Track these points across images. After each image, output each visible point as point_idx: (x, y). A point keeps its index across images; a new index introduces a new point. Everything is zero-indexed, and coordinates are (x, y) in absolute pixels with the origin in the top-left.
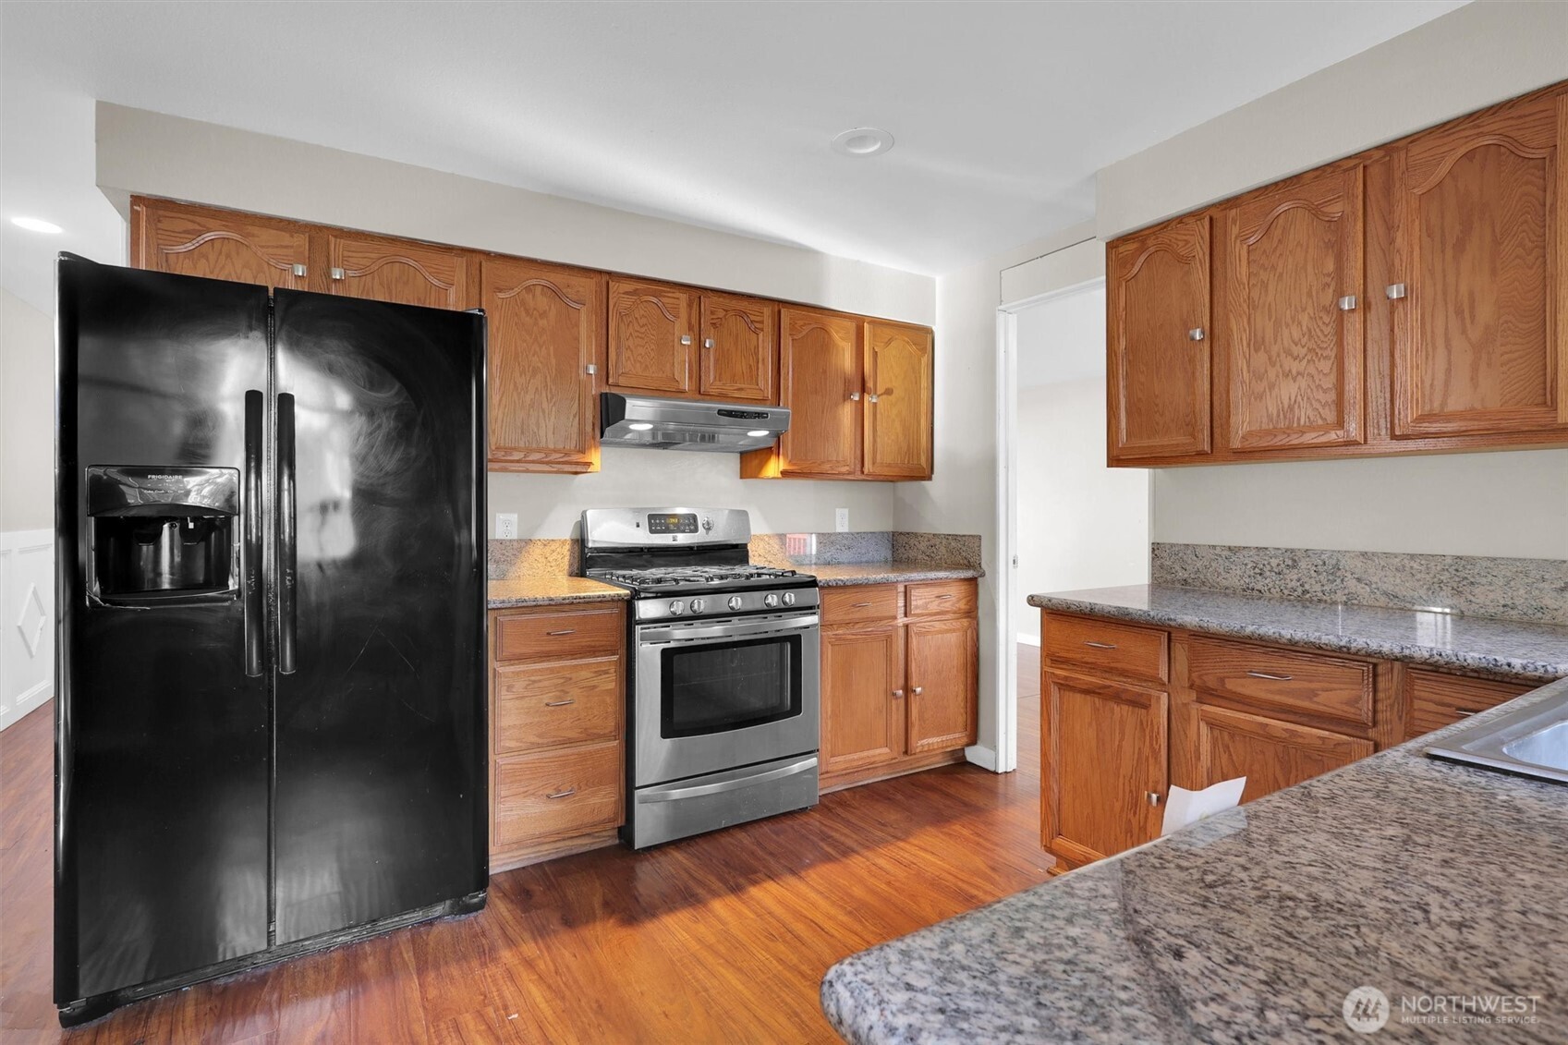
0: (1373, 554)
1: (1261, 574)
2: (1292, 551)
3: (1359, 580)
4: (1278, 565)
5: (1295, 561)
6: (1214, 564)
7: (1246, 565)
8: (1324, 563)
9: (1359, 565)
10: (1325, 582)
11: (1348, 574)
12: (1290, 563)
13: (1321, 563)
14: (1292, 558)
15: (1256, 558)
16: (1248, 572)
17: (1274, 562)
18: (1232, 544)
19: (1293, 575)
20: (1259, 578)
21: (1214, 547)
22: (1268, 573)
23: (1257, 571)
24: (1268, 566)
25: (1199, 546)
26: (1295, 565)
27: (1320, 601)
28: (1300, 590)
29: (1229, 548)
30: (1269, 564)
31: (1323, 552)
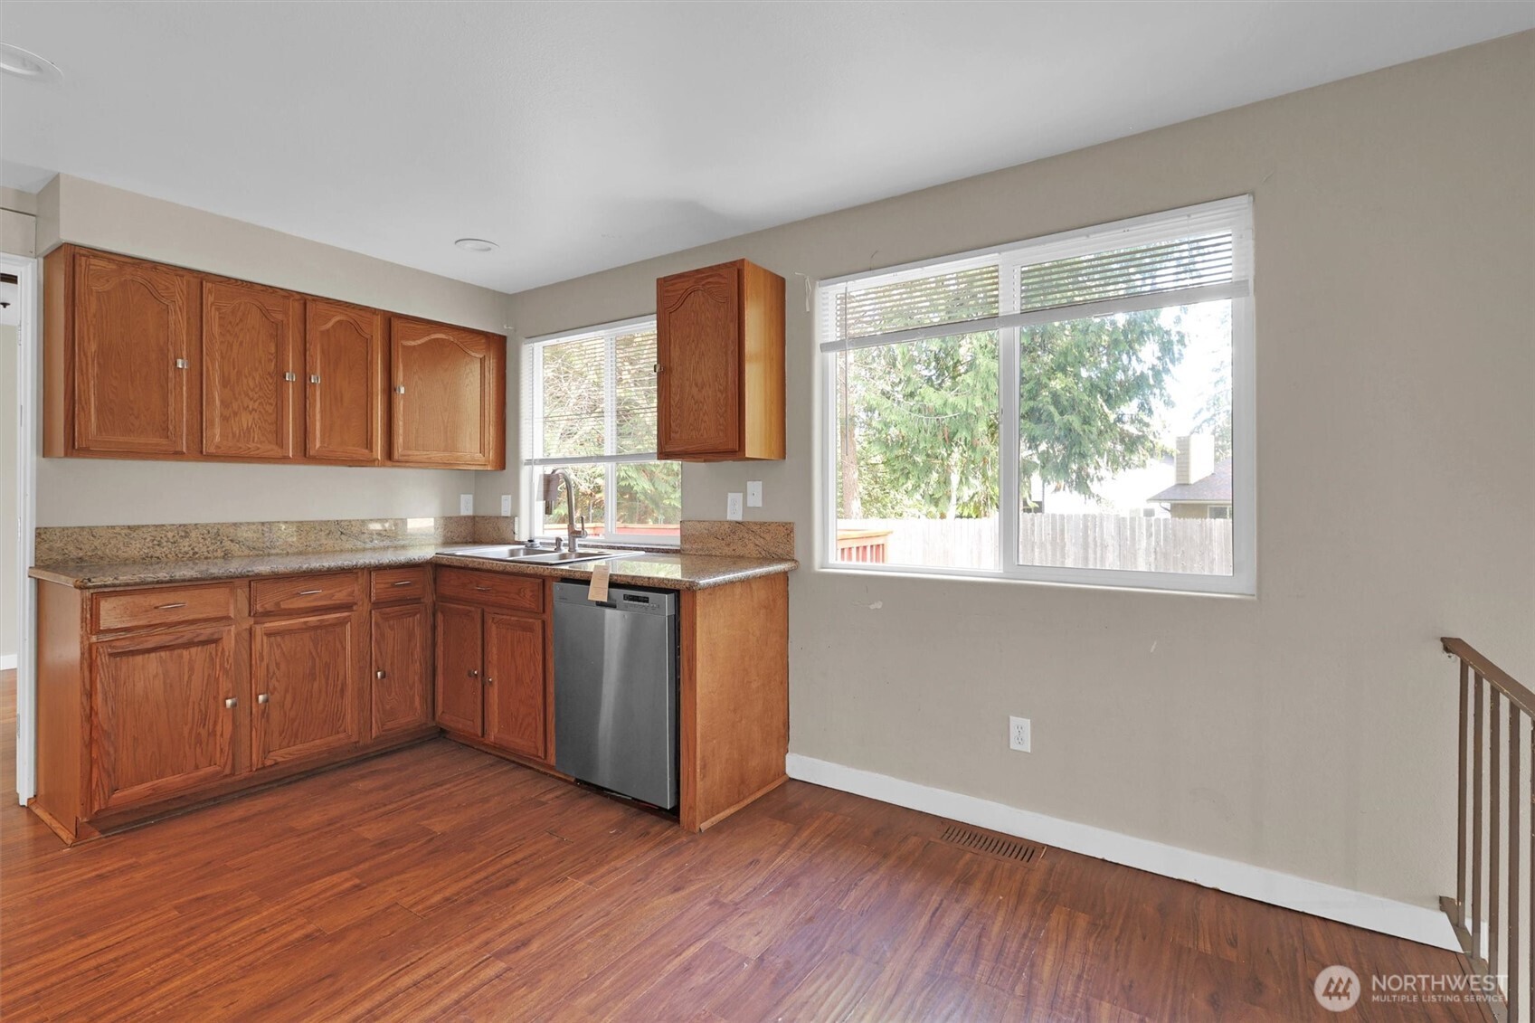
0: (241, 524)
1: (159, 545)
2: (185, 525)
3: (232, 541)
4: (174, 536)
5: (186, 532)
6: (113, 542)
7: (145, 539)
8: (209, 532)
9: (232, 531)
10: (209, 544)
11: (225, 538)
12: (183, 534)
13: (206, 532)
14: (185, 530)
15: (154, 533)
16: (147, 544)
17: (170, 535)
18: (132, 523)
19: (186, 542)
20: (157, 547)
21: (113, 527)
22: (165, 544)
23: (155, 542)
24: (165, 539)
25: (97, 527)
26: (187, 535)
27: (206, 558)
28: (191, 553)
29: (129, 527)
30: (166, 536)
31: (207, 525)
